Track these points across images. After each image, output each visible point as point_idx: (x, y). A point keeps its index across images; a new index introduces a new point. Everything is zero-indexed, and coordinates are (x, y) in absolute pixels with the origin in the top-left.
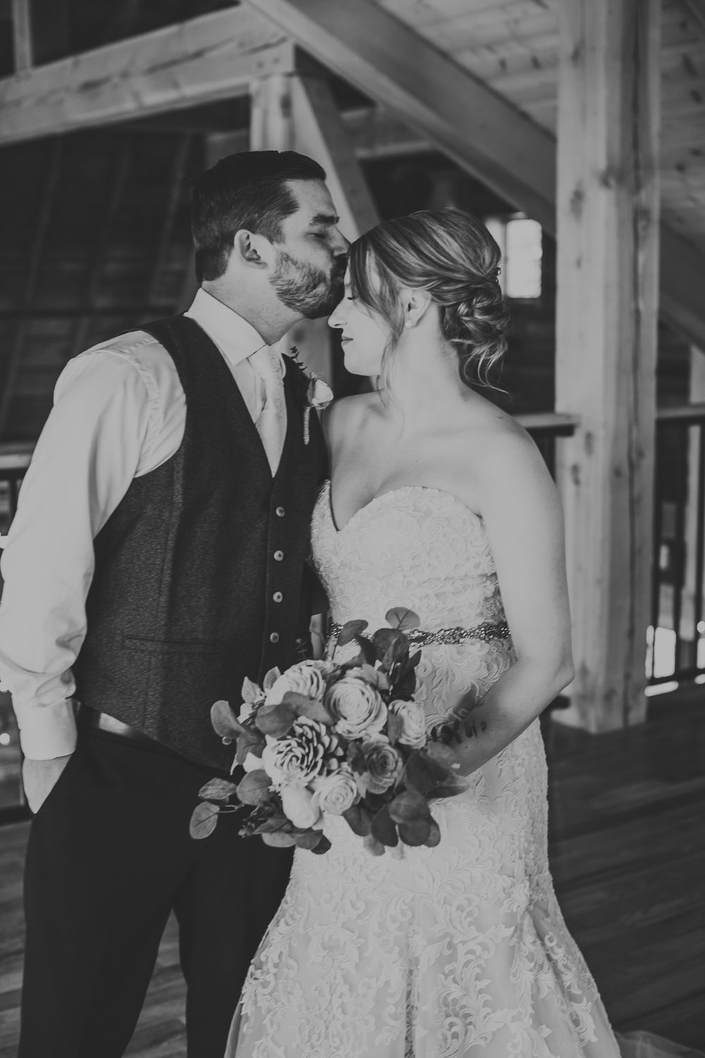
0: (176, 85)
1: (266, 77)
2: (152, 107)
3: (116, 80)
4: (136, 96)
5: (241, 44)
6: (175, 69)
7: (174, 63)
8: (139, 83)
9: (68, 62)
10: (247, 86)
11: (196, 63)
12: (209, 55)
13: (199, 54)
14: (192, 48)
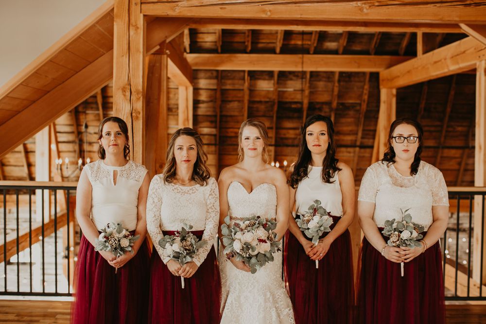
0: (458, 63)
1: (481, 61)
2: (452, 71)
3: (443, 60)
4: (448, 66)
5: (475, 49)
6: (458, 57)
7: (458, 55)
8: (449, 61)
9: (431, 53)
10: (475, 64)
11: (464, 55)
12: (466, 52)
13: (464, 52)
14: (463, 50)
